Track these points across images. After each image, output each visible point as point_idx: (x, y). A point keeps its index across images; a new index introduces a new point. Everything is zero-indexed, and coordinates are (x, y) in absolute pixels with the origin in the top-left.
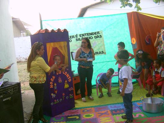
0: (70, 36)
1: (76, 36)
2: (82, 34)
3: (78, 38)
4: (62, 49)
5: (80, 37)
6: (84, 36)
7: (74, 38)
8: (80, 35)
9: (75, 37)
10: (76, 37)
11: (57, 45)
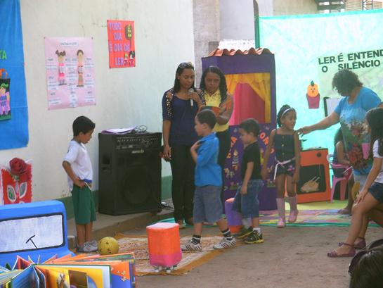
0: (325, 58)
1: (340, 58)
2: (354, 52)
3: (342, 63)
4: (259, 88)
5: (349, 60)
6: (359, 58)
7: (335, 62)
8: (349, 55)
9: (336, 59)
10: (339, 61)
11: (247, 79)
